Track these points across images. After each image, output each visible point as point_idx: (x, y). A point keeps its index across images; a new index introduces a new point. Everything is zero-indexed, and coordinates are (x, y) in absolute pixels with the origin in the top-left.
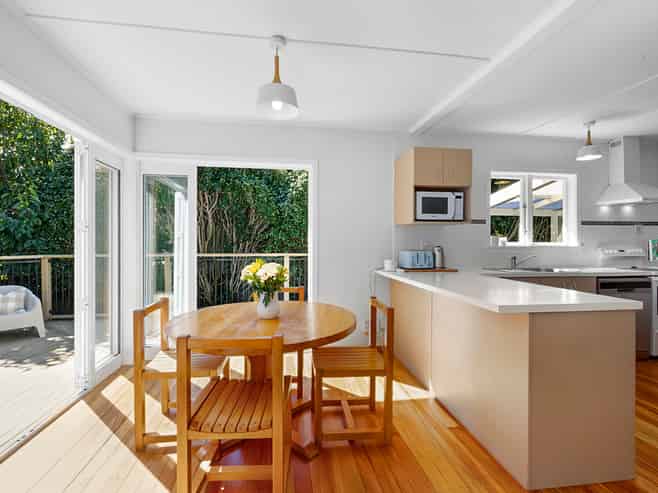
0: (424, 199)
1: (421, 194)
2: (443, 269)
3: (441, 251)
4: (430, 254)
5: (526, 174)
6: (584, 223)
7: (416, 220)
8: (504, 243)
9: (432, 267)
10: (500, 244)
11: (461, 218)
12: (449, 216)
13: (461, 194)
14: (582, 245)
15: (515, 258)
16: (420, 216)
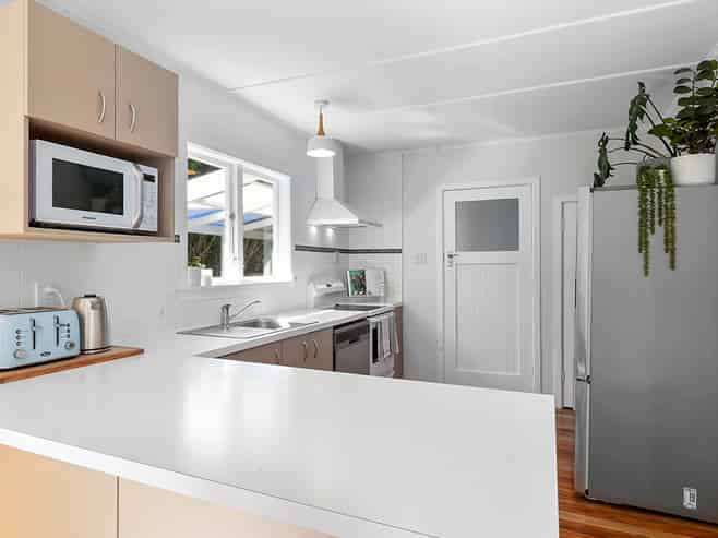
0: (58, 164)
1: (48, 152)
2: (105, 352)
3: (100, 306)
4: (69, 317)
5: (236, 162)
6: (298, 248)
7: (33, 224)
8: (208, 280)
9: (76, 351)
10: (203, 284)
11: (154, 228)
12: (127, 220)
13: (154, 172)
14: (296, 278)
15: (227, 307)
16: (47, 211)
